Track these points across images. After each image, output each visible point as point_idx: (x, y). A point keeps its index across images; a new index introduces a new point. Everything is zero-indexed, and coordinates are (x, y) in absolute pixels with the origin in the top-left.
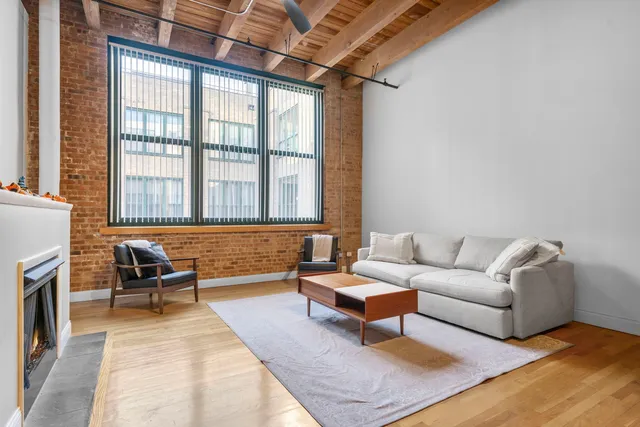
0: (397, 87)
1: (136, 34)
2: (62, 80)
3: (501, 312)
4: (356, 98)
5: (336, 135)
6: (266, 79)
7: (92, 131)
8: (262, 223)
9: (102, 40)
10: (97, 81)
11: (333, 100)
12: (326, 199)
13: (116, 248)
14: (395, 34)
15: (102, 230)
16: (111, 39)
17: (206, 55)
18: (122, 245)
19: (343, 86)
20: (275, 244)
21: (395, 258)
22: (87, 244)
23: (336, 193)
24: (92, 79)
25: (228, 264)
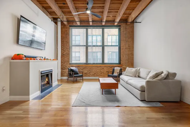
0: (141, 22)
1: (74, 24)
2: (61, 36)
3: (140, 92)
4: (131, 27)
5: (124, 39)
6: (103, 27)
7: (66, 45)
8: (102, 64)
9: (68, 27)
10: (67, 35)
11: (123, 29)
12: (121, 57)
13: (69, 69)
14: (136, 8)
15: (69, 65)
16: (70, 26)
17: (88, 25)
18: (70, 68)
19: (126, 24)
20: (106, 70)
21: (131, 75)
22: (66, 68)
23: (124, 55)
24: (66, 35)
25: (93, 74)
